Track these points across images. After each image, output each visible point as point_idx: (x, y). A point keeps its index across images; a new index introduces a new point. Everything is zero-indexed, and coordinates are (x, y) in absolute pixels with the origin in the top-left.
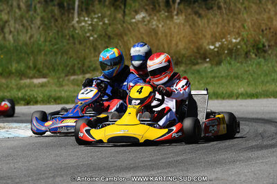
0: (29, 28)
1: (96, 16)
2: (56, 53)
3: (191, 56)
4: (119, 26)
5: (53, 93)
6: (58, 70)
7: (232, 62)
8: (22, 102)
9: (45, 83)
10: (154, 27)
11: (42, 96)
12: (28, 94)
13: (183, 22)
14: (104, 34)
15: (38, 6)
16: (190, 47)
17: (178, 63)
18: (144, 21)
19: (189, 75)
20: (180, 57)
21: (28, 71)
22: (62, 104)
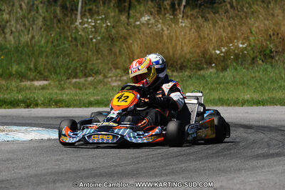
0: (31, 29)
1: (100, 17)
2: (58, 56)
3: (196, 61)
5: (54, 97)
7: (238, 68)
8: (22, 105)
9: (46, 85)
10: (160, 30)
11: (42, 99)
12: (28, 96)
13: (188, 25)
14: (107, 36)
15: (40, 6)
16: (195, 52)
17: (182, 68)
18: (148, 24)
19: (194, 80)
20: (184, 61)
21: (29, 73)
22: (63, 107)
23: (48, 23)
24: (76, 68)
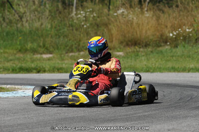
0: (40, 18)
1: (89, 10)
2: (59, 37)
3: (156, 41)
4: (105, 18)
5: (57, 65)
6: (61, 48)
7: (186, 46)
8: (35, 71)
9: (51, 57)
10: (131, 19)
11: (48, 67)
12: (39, 65)
13: (151, 16)
14: (94, 24)
15: (47, 2)
16: (155, 34)
17: (147, 45)
18: (123, 15)
19: (155, 54)
20: (148, 41)
21: (39, 49)
22: (63, 73)
23: (53, 14)
24: (72, 46)
